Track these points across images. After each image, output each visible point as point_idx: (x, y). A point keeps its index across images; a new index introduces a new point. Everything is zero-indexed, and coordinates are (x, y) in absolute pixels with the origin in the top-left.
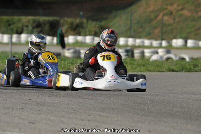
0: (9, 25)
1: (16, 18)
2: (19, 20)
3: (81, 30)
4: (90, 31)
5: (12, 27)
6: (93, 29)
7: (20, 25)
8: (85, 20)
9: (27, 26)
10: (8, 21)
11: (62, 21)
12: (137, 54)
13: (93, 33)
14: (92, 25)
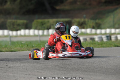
0: (43, 25)
1: (46, 20)
2: (48, 22)
3: (84, 25)
4: (90, 26)
5: (44, 25)
6: (91, 25)
7: (49, 24)
8: (86, 20)
9: (53, 25)
10: (42, 22)
11: (73, 21)
12: (113, 38)
13: (91, 27)
14: (91, 22)
